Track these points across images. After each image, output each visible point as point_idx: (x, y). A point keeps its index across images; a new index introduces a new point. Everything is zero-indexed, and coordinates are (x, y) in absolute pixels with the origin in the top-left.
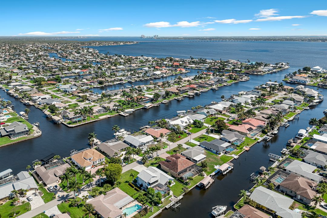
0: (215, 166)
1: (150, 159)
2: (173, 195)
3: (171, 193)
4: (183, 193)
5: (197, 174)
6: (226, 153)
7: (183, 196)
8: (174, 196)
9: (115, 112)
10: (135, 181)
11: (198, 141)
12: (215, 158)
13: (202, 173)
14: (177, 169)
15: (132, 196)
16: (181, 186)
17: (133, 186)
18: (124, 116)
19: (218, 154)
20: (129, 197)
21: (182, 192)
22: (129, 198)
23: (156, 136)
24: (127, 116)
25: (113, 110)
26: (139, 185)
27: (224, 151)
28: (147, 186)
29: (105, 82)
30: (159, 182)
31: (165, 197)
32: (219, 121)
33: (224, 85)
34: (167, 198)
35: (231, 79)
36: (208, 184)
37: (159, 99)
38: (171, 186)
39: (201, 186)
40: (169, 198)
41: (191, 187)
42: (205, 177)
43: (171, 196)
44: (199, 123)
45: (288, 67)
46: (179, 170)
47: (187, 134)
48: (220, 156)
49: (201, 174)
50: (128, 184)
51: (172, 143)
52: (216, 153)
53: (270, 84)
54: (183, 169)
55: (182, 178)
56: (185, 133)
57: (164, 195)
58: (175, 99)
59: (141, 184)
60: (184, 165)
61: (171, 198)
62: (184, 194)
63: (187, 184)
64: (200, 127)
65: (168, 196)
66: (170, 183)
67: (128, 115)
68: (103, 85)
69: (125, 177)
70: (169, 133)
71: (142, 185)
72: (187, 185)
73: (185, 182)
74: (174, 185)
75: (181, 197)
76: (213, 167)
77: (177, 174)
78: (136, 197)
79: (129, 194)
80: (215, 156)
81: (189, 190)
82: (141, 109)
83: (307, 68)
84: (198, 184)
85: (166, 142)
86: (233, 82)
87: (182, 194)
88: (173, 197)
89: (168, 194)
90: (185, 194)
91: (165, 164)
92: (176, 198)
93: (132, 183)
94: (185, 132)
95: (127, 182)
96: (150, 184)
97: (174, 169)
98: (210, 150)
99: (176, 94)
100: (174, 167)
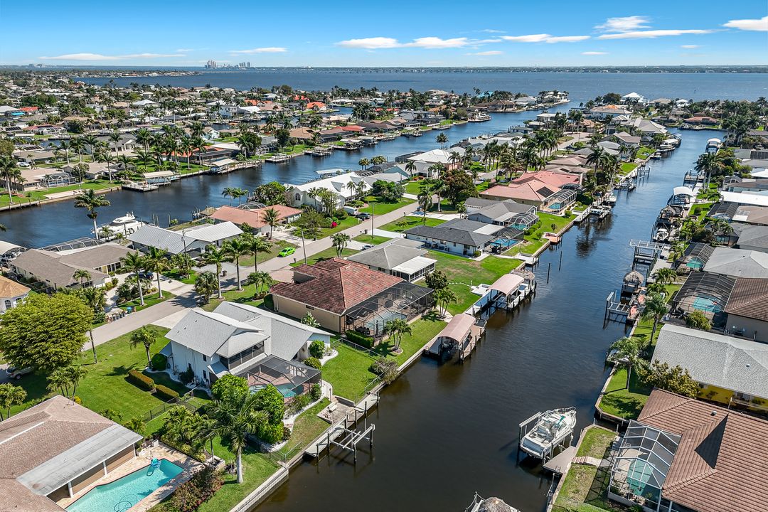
0: (473, 287)
1: (231, 287)
2: (333, 398)
3: (325, 389)
4: (374, 385)
5: (417, 314)
6: (494, 251)
7: (380, 393)
8: (340, 401)
9: (108, 181)
10: (160, 364)
11: (396, 231)
12: (465, 268)
13: (433, 309)
14: (341, 299)
15: (135, 426)
16: (363, 360)
17: (149, 381)
18: (142, 191)
19: (470, 255)
20: (117, 428)
21: (370, 380)
22: (117, 435)
23: (252, 225)
24: (151, 190)
25: (104, 178)
26: (175, 379)
27: (488, 248)
28: (211, 374)
29: (89, 127)
30: (268, 350)
31: (299, 409)
32: (453, 174)
33: (433, 129)
34: (309, 412)
35: (447, 118)
36: (468, 341)
37: (257, 153)
38: (323, 361)
39: (443, 350)
40: (316, 409)
41: (403, 358)
42: (446, 320)
43: (326, 402)
44: (389, 188)
45: (566, 100)
46: (349, 303)
47: (357, 217)
48: (478, 259)
49: (431, 312)
50: (126, 379)
51: (308, 242)
52: (465, 253)
53: (547, 118)
54: (363, 298)
55: (363, 331)
56: (349, 217)
57: (296, 401)
58: (306, 154)
59: (185, 370)
60: (367, 286)
61: (325, 410)
62: (379, 387)
63: (385, 349)
64: (394, 201)
65: (313, 404)
66: (316, 351)
67: (156, 187)
68: (82, 135)
69: (115, 354)
70: (296, 218)
71: (188, 376)
72: (386, 353)
73: (377, 343)
74: (333, 360)
75: (371, 400)
76: (468, 290)
77: (343, 319)
78: (155, 429)
79: (119, 419)
80: (462, 261)
81: (400, 368)
82: (201, 174)
83: (612, 95)
84: (428, 346)
85: (287, 241)
86: (454, 123)
87: (371, 388)
88: (334, 405)
89: (314, 395)
90: (386, 386)
91: (290, 290)
92: (350, 405)
93: (145, 373)
94: (350, 214)
95: (119, 371)
96: (224, 362)
97: (327, 301)
98: (441, 248)
99: (308, 143)
100: (326, 295)
